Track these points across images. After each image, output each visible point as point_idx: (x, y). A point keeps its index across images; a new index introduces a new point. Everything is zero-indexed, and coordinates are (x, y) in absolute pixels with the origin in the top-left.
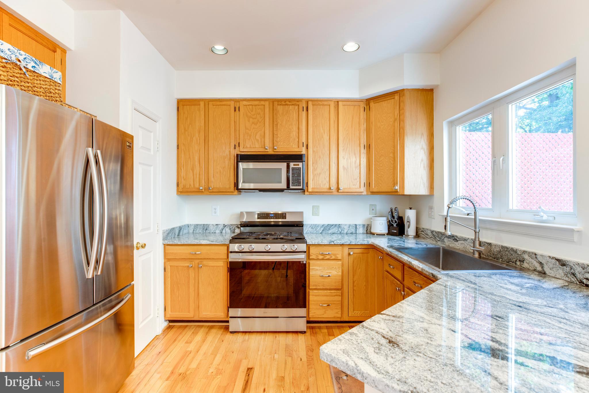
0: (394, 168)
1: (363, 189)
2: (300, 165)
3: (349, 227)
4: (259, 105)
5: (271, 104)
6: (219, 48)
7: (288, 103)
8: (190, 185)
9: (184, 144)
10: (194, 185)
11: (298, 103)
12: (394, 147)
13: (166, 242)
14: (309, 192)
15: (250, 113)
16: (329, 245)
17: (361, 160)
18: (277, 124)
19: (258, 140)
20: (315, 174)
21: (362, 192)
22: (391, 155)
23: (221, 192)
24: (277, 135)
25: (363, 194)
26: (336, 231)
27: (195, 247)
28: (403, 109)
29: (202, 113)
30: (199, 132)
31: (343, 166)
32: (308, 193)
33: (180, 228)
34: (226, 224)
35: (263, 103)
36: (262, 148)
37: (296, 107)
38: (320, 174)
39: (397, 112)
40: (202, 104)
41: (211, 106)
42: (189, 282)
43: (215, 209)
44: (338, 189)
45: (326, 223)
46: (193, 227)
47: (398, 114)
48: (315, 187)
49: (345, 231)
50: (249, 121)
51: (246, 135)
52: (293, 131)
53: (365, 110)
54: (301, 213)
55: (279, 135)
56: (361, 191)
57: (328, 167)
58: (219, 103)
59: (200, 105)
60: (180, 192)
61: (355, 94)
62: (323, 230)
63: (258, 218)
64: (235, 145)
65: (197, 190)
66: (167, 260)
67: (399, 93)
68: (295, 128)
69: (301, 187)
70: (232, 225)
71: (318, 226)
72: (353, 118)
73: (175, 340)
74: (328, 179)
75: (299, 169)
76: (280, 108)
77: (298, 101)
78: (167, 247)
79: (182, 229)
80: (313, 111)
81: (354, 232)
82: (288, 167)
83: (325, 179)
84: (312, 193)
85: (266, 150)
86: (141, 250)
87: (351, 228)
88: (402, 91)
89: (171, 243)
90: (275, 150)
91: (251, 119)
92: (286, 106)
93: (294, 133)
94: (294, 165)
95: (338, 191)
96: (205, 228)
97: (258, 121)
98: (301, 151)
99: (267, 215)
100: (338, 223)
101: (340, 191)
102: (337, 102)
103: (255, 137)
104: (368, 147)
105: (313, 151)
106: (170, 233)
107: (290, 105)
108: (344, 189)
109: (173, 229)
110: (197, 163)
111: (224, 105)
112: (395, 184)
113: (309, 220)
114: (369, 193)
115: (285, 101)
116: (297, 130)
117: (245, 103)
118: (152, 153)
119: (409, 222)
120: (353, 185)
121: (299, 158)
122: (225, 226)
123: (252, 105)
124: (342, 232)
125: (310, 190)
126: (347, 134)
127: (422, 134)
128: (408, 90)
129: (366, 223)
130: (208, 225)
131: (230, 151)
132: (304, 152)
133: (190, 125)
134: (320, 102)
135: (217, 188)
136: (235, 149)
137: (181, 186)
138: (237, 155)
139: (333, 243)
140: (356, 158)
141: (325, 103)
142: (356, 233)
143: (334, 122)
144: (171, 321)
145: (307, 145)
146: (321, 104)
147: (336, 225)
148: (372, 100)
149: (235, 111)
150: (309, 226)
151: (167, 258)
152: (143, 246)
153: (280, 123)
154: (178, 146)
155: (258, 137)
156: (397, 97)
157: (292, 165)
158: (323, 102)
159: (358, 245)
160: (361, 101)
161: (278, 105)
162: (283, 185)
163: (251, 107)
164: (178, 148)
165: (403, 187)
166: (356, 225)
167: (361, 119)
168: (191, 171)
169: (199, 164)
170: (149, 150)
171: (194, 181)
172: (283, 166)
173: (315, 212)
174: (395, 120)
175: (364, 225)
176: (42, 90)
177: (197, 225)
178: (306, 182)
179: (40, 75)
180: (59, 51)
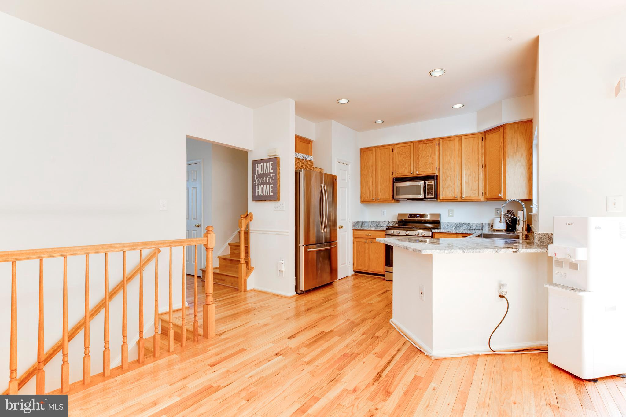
0: (500, 181)
1: (481, 197)
2: (433, 182)
3: (477, 225)
4: (407, 146)
5: (415, 144)
6: (379, 121)
7: (425, 142)
8: (368, 198)
9: (364, 174)
10: (370, 197)
11: (432, 142)
12: (500, 166)
13: (354, 228)
14: (441, 200)
15: (401, 151)
17: (479, 176)
18: (419, 157)
19: (406, 168)
20: (445, 188)
21: (481, 199)
22: (498, 172)
23: (384, 202)
24: (418, 164)
25: (482, 200)
26: (466, 227)
27: (368, 232)
28: (506, 138)
29: (374, 155)
30: (372, 166)
31: (465, 181)
32: (440, 201)
33: (363, 223)
34: (390, 221)
35: (409, 144)
36: (409, 172)
37: (431, 144)
38: (448, 187)
39: (501, 141)
40: (374, 149)
41: (378, 150)
42: (365, 251)
43: (384, 212)
44: (461, 197)
45: (458, 222)
46: (370, 223)
48: (445, 196)
49: (474, 228)
50: (401, 157)
51: (399, 166)
52: (429, 160)
53: (483, 140)
54: (439, 215)
55: (420, 164)
56: (479, 198)
57: (453, 183)
58: (383, 148)
59: (372, 150)
60: (362, 201)
61: (474, 130)
62: (456, 227)
63: (409, 218)
64: (393, 173)
65: (371, 200)
66: (354, 238)
67: (502, 127)
68: (430, 158)
69: (434, 197)
70: (393, 222)
71: (452, 223)
72: (473, 147)
73: (357, 279)
74: (453, 191)
75: (432, 185)
76: (421, 146)
77: (432, 140)
78: (354, 231)
79: (364, 223)
80: (443, 145)
81: (481, 229)
82: (425, 183)
83: (452, 190)
84: (443, 201)
85: (412, 174)
86: (341, 229)
87: (478, 225)
88: (505, 125)
89: (356, 229)
90: (417, 174)
91: (402, 155)
92: (424, 144)
93: (430, 161)
94: (429, 182)
95: (461, 199)
97: (407, 156)
98: (434, 173)
99: (415, 216)
100: (467, 222)
101: (462, 199)
102: (460, 137)
103: (405, 166)
104: (484, 166)
105: (443, 172)
106: (356, 224)
107: (427, 143)
108: (466, 197)
109: (358, 222)
110: (371, 184)
111: (386, 149)
112: (500, 192)
113: (444, 220)
114: (486, 200)
115: (424, 141)
116: (432, 159)
117: (398, 146)
118: (346, 181)
119: (519, 221)
120: (473, 194)
121: (432, 177)
122: (389, 222)
123: (403, 147)
124: (471, 228)
125: (441, 198)
126: (469, 158)
127: (522, 155)
128: (509, 124)
129: (491, 223)
130: (379, 222)
131: (390, 176)
132: (437, 174)
133: (367, 163)
134: (448, 139)
135: (382, 199)
136: (393, 174)
137: (363, 198)
138: (393, 178)
140: (475, 174)
141: (452, 139)
142: (483, 230)
143: (459, 151)
144: (357, 272)
145: (439, 169)
146: (449, 140)
147: (466, 223)
148: (487, 133)
149: (393, 151)
151: (355, 237)
152: (342, 227)
153: (421, 156)
154: (361, 175)
155: (407, 166)
156: (501, 130)
157: (427, 182)
158: (450, 139)
160: (480, 133)
161: (419, 144)
162: (421, 196)
163: (402, 148)
164: (361, 177)
165: (505, 194)
166: (482, 224)
167: (479, 146)
168: (368, 189)
169: (372, 185)
170: (345, 180)
171: (369, 195)
172: (422, 183)
173: (451, 214)
174: (500, 146)
175: (489, 224)
176: (309, 166)
177: (373, 221)
178: (438, 193)
179: (308, 160)
180: (310, 143)
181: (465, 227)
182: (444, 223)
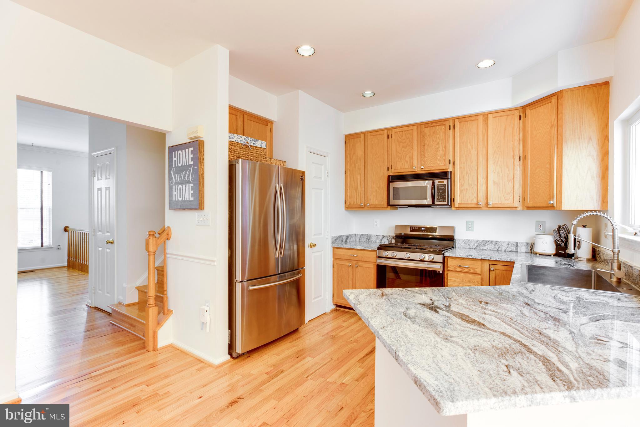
0: (551, 180)
1: (517, 204)
2: (445, 182)
3: (508, 245)
4: (408, 130)
5: (419, 127)
6: (368, 93)
7: (434, 124)
8: (354, 202)
9: (349, 170)
10: (357, 202)
11: (444, 123)
12: (551, 157)
13: (334, 245)
14: (456, 207)
15: (401, 138)
16: (467, 258)
17: (515, 173)
18: (425, 146)
19: (407, 162)
20: (462, 190)
21: (517, 207)
22: (548, 166)
23: (376, 208)
24: (424, 155)
25: (518, 209)
26: (493, 247)
27: (353, 251)
28: (562, 113)
29: (363, 143)
30: (360, 159)
31: (493, 181)
32: (455, 209)
33: (347, 237)
34: (385, 235)
35: (411, 128)
36: (411, 168)
37: (443, 127)
38: (467, 189)
39: (554, 117)
40: (362, 136)
41: (369, 137)
42: (349, 277)
43: (376, 222)
44: (487, 204)
45: (481, 238)
46: (359, 236)
47: (555, 119)
48: (462, 202)
49: (504, 249)
50: (399, 145)
51: (397, 158)
52: (439, 150)
53: (522, 119)
54: (453, 228)
55: (426, 155)
56: (515, 206)
57: (476, 183)
58: (375, 134)
59: (361, 137)
60: (348, 208)
61: (508, 104)
62: (477, 246)
63: (411, 231)
64: (388, 168)
65: (359, 206)
66: (334, 259)
67: (558, 95)
68: (441, 148)
69: (446, 203)
70: (389, 236)
71: (472, 241)
72: (505, 129)
73: (336, 318)
74: (475, 194)
75: (444, 186)
76: (427, 130)
77: (444, 121)
78: (334, 249)
79: (350, 237)
80: (460, 128)
81: (514, 250)
82: (433, 183)
83: (472, 194)
84: (459, 209)
85: (415, 170)
86: (313, 248)
87: (510, 245)
88: (561, 92)
89: (337, 246)
90: (422, 170)
91: (401, 144)
92: (433, 127)
93: (441, 152)
94: (439, 182)
95: (487, 206)
96: (368, 237)
97: (407, 144)
98: (447, 168)
99: (418, 229)
100: (494, 239)
101: (489, 206)
102: (486, 115)
103: (405, 159)
104: (523, 158)
105: (460, 168)
106: (336, 240)
107: (436, 126)
108: (494, 204)
109: (341, 236)
110: (359, 185)
111: (379, 134)
112: (551, 198)
113: (460, 235)
114: (525, 209)
115: (432, 123)
116: (444, 149)
117: (396, 130)
118: (323, 180)
119: (579, 242)
120: (506, 200)
121: (444, 175)
122: (384, 237)
123: (402, 131)
124: (500, 249)
125: (456, 205)
126: (498, 146)
127: (590, 138)
128: (568, 90)
129: (530, 242)
130: (370, 235)
131: (384, 173)
132: (450, 169)
133: (354, 155)
134: (467, 119)
135: (374, 204)
136: (388, 171)
137: (348, 203)
138: (389, 176)
139: (471, 257)
140: (509, 170)
141: (473, 118)
142: (517, 252)
143: (484, 136)
144: (338, 306)
145: (454, 162)
146: (469, 120)
147: (492, 242)
148: (528, 107)
149: (388, 138)
150: (461, 241)
151: (336, 258)
152: (315, 245)
153: (427, 144)
154: (346, 171)
155: (407, 159)
156: (554, 100)
157: (437, 182)
158: (470, 118)
159: (499, 261)
160: (516, 109)
161: (425, 127)
162: (428, 201)
163: (401, 133)
164: (346, 174)
165: (560, 201)
166: (517, 243)
167: (515, 129)
168: (355, 191)
169: (361, 185)
170: (321, 178)
171: (357, 199)
172: (427, 183)
173: (469, 227)
174: (552, 126)
175: (527, 244)
176: (257, 155)
177: (362, 235)
178: (453, 198)
179: (257, 147)
180: (269, 124)
181: (491, 247)
182: (460, 240)
